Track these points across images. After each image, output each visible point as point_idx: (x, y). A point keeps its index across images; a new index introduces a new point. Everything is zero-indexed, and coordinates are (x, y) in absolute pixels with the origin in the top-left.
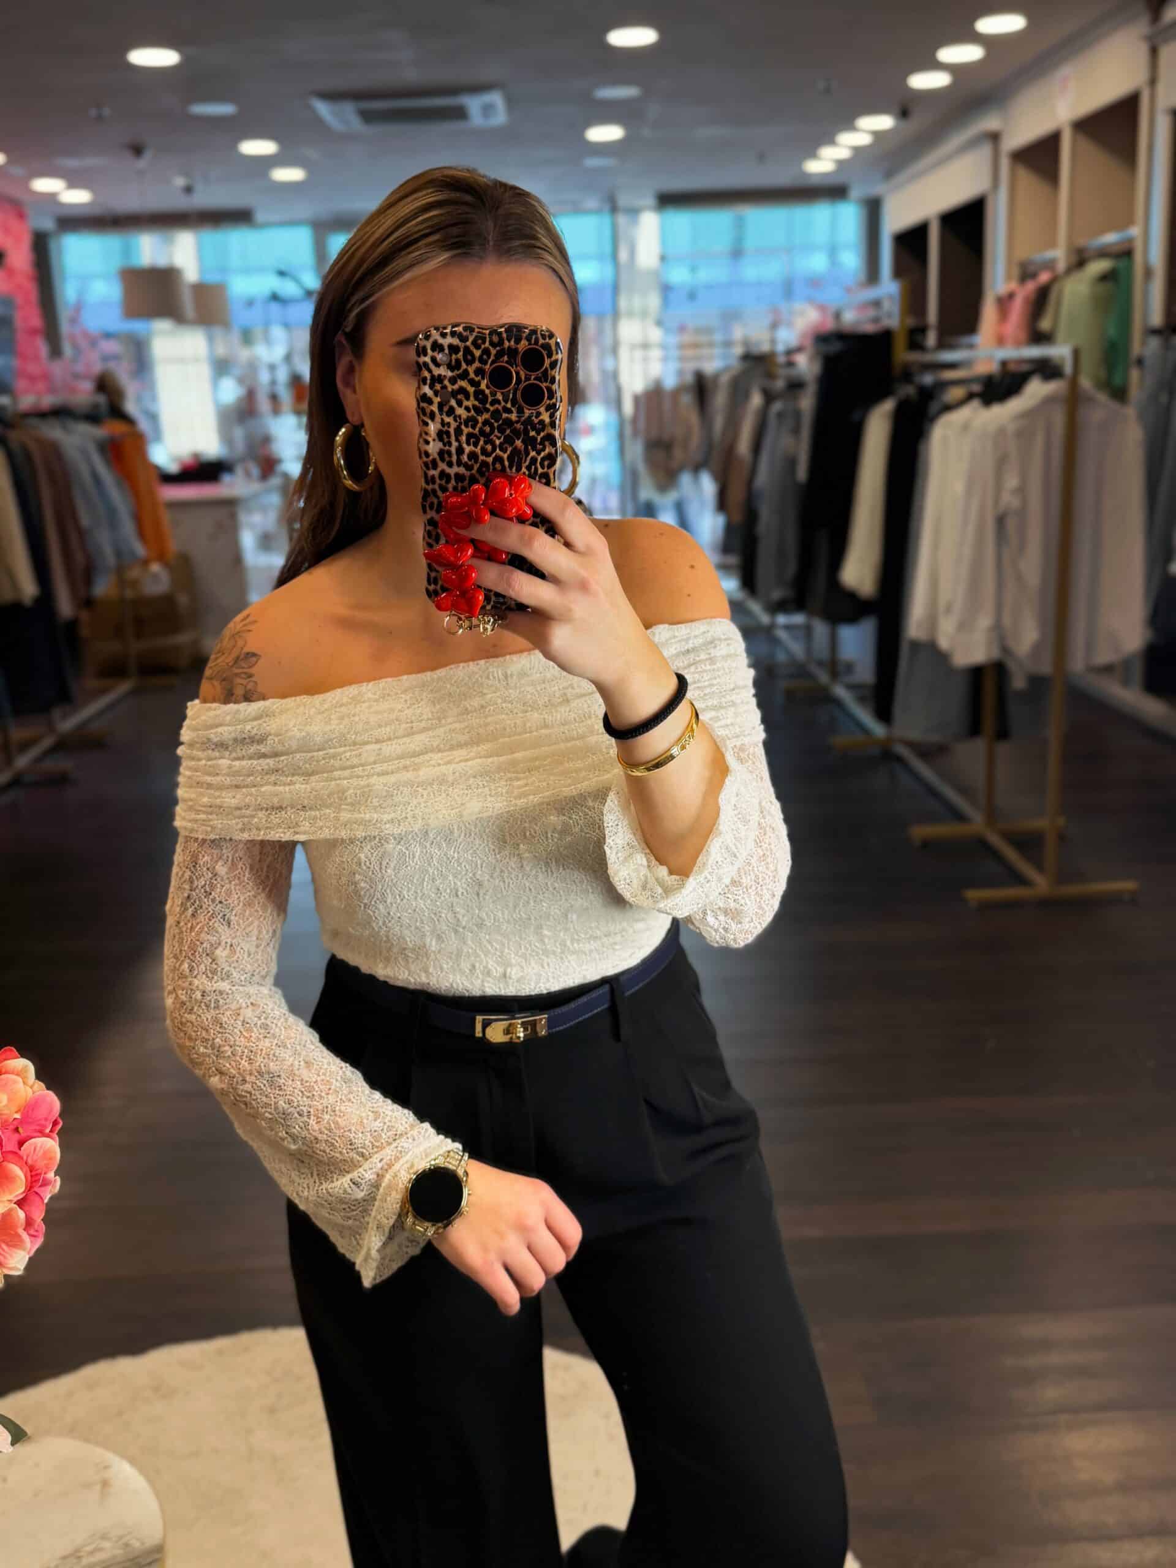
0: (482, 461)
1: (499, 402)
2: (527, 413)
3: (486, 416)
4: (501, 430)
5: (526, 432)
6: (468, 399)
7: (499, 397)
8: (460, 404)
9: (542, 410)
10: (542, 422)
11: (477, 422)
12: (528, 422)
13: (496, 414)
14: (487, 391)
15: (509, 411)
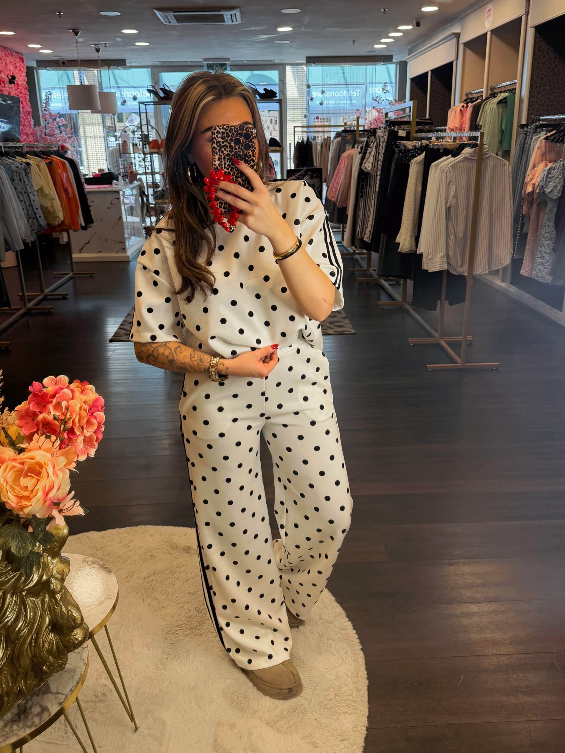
0: (232, 167)
1: (236, 149)
2: (245, 152)
3: (233, 153)
4: (238, 158)
5: (245, 158)
6: (227, 148)
7: (237, 147)
8: (225, 149)
9: (250, 151)
10: (250, 155)
11: (230, 155)
12: (246, 155)
13: (236, 153)
14: (233, 146)
15: (240, 152)
